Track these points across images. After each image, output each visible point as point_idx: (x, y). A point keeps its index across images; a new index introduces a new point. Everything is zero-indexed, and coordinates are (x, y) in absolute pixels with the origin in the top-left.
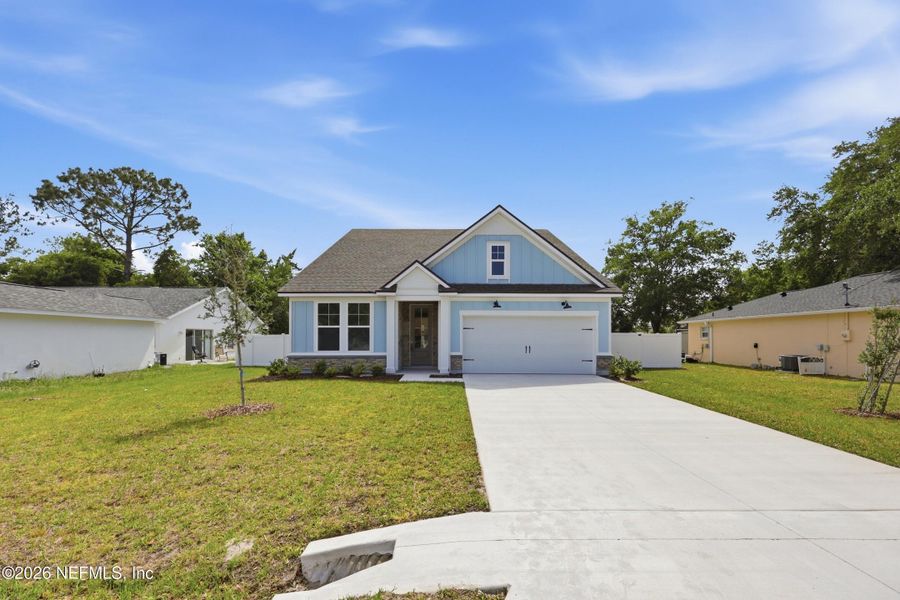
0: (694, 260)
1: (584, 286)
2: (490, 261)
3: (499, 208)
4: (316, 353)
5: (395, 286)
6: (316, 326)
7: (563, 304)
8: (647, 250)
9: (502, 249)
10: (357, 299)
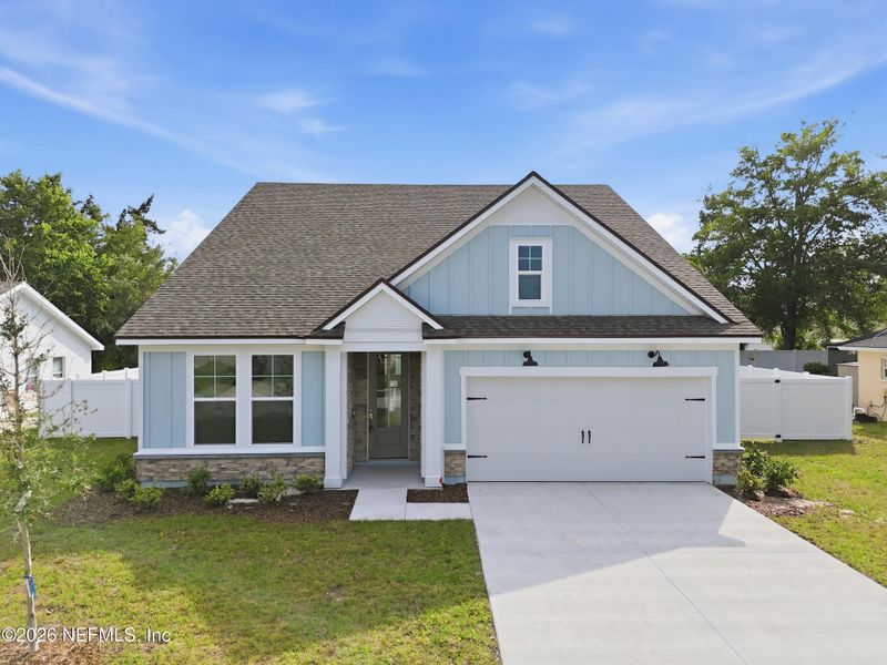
0: (859, 219)
1: (689, 319)
2: (515, 273)
3: (534, 180)
4: (193, 449)
5: (342, 324)
6: (191, 399)
7: (651, 355)
8: (774, 201)
9: (537, 251)
10: (272, 348)
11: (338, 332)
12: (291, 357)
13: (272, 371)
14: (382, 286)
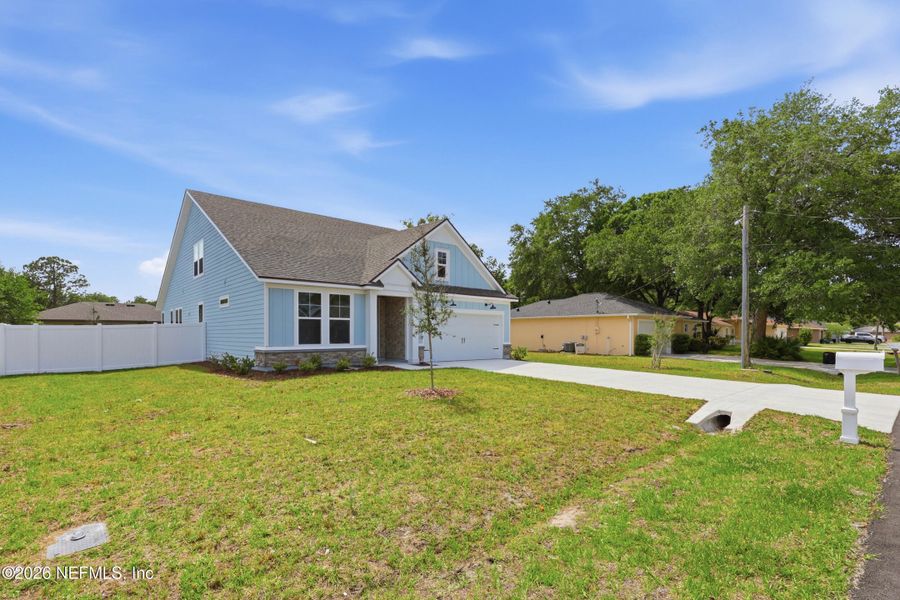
2: (437, 265)
4: (298, 347)
5: (381, 280)
6: (297, 318)
7: (487, 305)
9: (444, 255)
10: (340, 290)
11: (380, 284)
12: (348, 297)
13: (340, 303)
14: (398, 262)
